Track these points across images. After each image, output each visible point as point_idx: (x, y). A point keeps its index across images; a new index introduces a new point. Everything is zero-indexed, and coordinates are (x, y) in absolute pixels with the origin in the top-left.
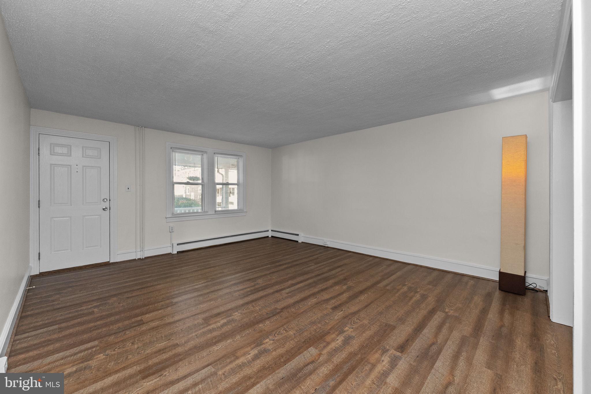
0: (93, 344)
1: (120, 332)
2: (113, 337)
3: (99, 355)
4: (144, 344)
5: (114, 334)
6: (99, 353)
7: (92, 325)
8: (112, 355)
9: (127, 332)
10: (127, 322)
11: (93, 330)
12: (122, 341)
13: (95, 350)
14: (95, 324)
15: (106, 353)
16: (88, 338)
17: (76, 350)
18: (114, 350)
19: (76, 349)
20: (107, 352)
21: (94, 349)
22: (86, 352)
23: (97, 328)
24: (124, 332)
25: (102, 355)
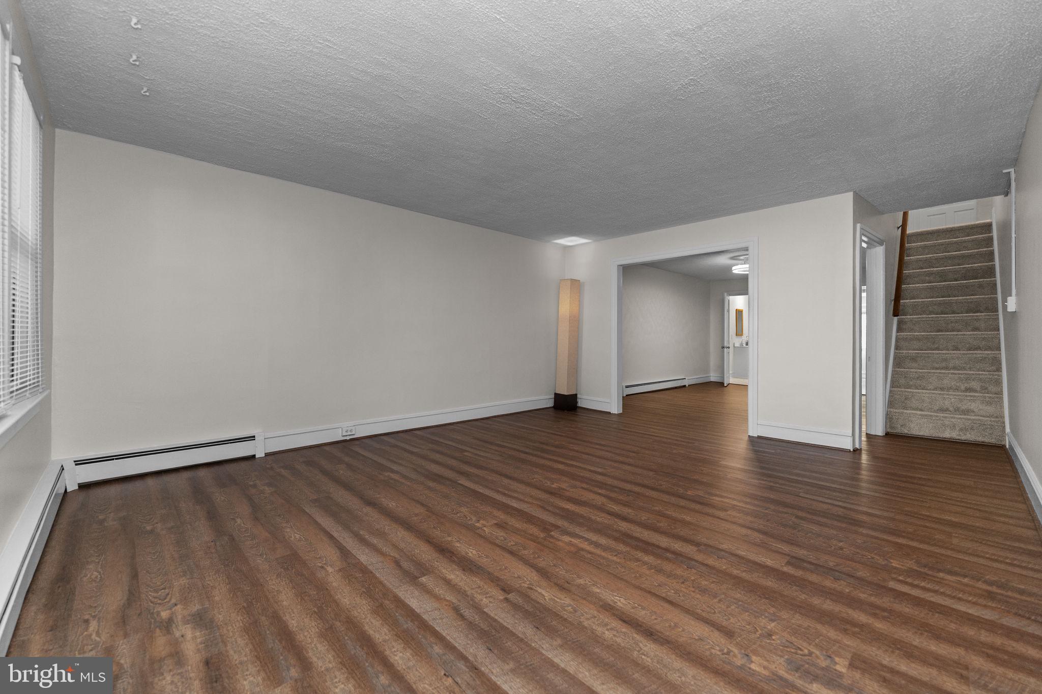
0: (900, 586)
1: (840, 572)
2: (860, 573)
3: (897, 566)
4: (828, 540)
5: (853, 576)
6: (896, 568)
7: (879, 625)
8: (880, 555)
9: (831, 564)
10: (813, 578)
11: (884, 610)
12: (852, 560)
13: (900, 575)
14: (870, 622)
15: (885, 562)
16: (902, 601)
17: (933, 597)
18: (873, 558)
19: (932, 599)
20: (883, 563)
21: (901, 578)
22: (916, 582)
23: (875, 610)
24: (837, 568)
25: (893, 564)
